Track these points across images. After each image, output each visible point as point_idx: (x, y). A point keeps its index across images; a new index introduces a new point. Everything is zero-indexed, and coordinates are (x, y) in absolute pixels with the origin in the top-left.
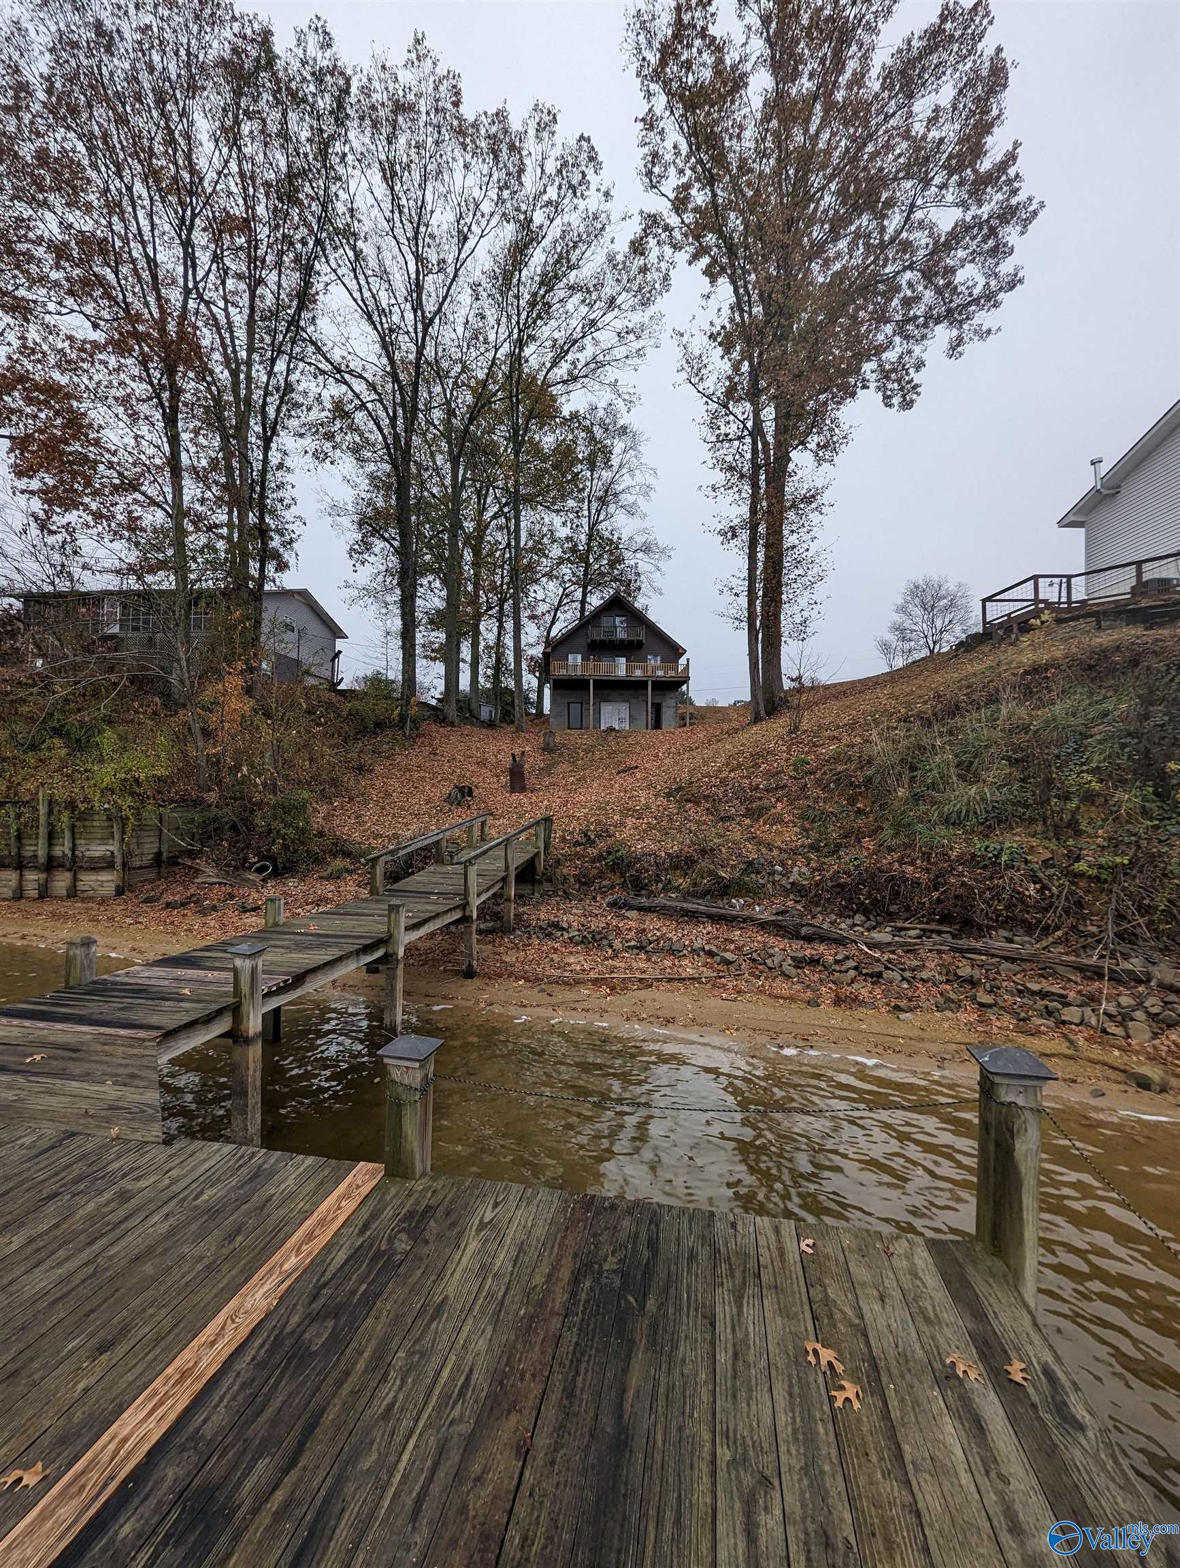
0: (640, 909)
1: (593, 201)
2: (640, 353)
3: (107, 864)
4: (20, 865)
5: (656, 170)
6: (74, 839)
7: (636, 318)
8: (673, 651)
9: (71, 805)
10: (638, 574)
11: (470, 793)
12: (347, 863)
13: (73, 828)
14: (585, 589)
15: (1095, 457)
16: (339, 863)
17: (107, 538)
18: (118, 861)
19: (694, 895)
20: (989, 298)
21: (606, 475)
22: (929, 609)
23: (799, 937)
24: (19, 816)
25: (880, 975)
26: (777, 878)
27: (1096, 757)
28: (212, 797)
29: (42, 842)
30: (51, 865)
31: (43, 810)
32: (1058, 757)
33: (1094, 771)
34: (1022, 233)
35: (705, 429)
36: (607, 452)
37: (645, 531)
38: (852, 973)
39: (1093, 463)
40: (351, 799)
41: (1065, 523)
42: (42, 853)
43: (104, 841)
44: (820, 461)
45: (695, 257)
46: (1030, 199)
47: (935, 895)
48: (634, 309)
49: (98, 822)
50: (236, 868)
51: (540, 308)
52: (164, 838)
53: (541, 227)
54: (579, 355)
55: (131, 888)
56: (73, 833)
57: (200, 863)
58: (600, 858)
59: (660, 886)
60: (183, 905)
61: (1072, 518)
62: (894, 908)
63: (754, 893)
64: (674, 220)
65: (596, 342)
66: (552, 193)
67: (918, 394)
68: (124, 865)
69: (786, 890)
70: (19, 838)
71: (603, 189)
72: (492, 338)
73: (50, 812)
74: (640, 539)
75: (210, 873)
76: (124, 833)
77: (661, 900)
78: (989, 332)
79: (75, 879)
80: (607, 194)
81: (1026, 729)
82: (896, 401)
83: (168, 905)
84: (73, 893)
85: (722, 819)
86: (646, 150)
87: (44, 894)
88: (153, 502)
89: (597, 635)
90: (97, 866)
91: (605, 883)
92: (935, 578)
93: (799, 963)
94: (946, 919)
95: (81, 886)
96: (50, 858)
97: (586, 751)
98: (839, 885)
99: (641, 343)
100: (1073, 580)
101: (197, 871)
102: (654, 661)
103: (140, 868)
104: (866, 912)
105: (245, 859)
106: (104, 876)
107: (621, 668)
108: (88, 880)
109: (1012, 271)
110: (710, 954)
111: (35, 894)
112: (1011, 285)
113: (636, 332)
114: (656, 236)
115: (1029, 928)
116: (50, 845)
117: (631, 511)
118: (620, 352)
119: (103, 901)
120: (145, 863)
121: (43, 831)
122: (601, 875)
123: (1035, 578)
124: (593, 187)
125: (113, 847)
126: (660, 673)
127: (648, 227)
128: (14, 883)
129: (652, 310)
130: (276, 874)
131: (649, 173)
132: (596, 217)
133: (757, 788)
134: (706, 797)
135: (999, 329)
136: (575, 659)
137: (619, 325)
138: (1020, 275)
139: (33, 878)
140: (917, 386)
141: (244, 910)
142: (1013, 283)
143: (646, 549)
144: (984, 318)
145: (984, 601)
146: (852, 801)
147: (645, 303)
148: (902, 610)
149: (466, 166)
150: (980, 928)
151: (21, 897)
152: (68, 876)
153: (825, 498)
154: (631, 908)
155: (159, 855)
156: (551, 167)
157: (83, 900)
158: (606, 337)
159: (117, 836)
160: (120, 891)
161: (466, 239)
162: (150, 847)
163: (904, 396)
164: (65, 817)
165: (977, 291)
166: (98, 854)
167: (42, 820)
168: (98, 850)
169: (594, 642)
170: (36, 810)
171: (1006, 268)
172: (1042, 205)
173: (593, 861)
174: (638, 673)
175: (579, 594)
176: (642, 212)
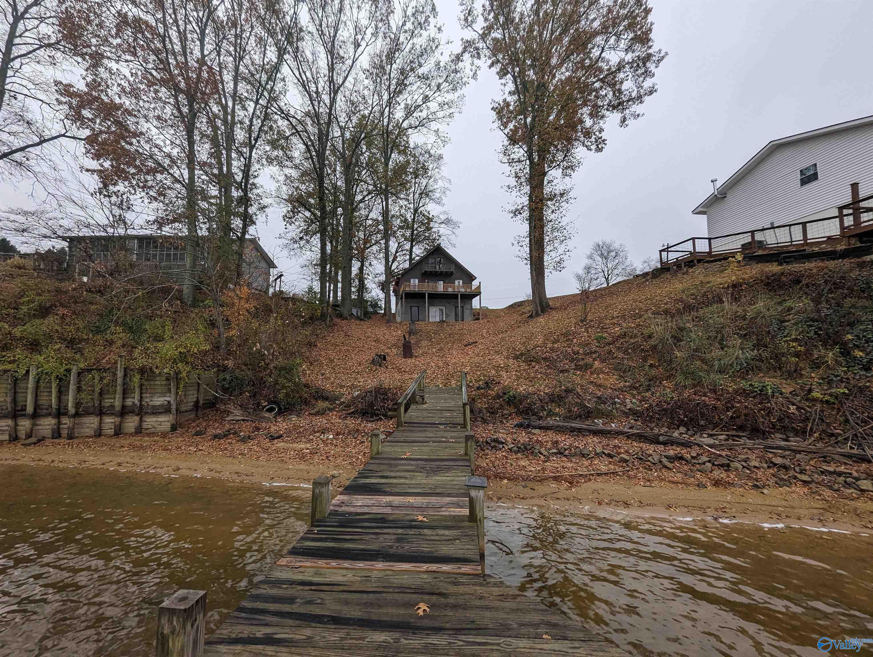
0: (540, 428)
1: (432, 31)
2: (451, 115)
3: (166, 410)
4: (101, 413)
5: (470, 19)
6: (141, 393)
7: (449, 97)
8: (469, 277)
9: (142, 371)
10: (440, 236)
11: (385, 359)
12: (326, 404)
13: (141, 386)
14: (412, 244)
15: (713, 178)
16: (322, 405)
17: (146, 201)
18: (174, 407)
19: (570, 418)
20: (639, 98)
21: (424, 182)
22: (605, 257)
23: (659, 443)
24: (101, 379)
25: (728, 465)
26: (618, 406)
27: (794, 333)
28: (230, 363)
29: (118, 396)
30: (124, 412)
31: (120, 374)
32: (769, 332)
33: (796, 340)
34: (657, 67)
35: (501, 155)
36: (425, 169)
37: (445, 213)
38: (709, 465)
39: (712, 181)
40: (311, 364)
41: (697, 212)
42: (118, 404)
43: (163, 394)
44: (565, 175)
45: (492, 65)
46: (660, 51)
47: (730, 414)
48: (448, 92)
49: (160, 382)
50: (255, 410)
51: (402, 86)
52: (202, 390)
53: (403, 43)
54: (419, 114)
55: (181, 426)
56: (141, 389)
57: (231, 407)
58: (498, 397)
59: (545, 413)
60: (225, 436)
61: (700, 209)
62: (702, 423)
63: (608, 416)
64: (481, 45)
65: (428, 108)
66: (409, 26)
67: (605, 144)
68: (177, 410)
69: (625, 412)
70: (101, 394)
71: (438, 26)
72: (370, 102)
73: (125, 375)
74: (443, 217)
75: (237, 414)
76: (178, 388)
77: (550, 422)
78: (638, 115)
79: (141, 420)
80: (439, 29)
81: (744, 318)
82: (593, 147)
83: (216, 437)
84: (139, 431)
85: (562, 371)
86: (464, 7)
87: (118, 432)
88: (177, 181)
89: (428, 268)
90: (156, 411)
91: (505, 412)
92: (608, 241)
93: (671, 459)
94: (741, 428)
95: (145, 425)
96: (124, 407)
97: (435, 334)
98: (664, 410)
99: (452, 110)
100: (712, 241)
101: (229, 413)
102: (459, 283)
103: (186, 411)
104: (685, 425)
105: (259, 404)
106: (162, 418)
107: (440, 287)
108: (150, 421)
109: (651, 85)
110: (610, 456)
111: (111, 432)
112: (651, 93)
113: (448, 104)
114: (470, 52)
115: (797, 433)
116: (124, 398)
117: (438, 202)
118: (440, 114)
119: (164, 435)
120: (189, 408)
121: (119, 389)
122: (501, 407)
123: (693, 239)
124: (432, 25)
125: (170, 398)
126: (463, 290)
127: (465, 48)
128: (95, 426)
129: (459, 93)
130: (280, 413)
131: (466, 20)
132: (434, 40)
133: (578, 353)
134: (545, 359)
135: (643, 114)
136: (415, 282)
137: (439, 99)
138: (656, 87)
139: (109, 421)
140: (603, 141)
141: (272, 438)
142: (651, 92)
143: (447, 222)
144: (636, 108)
145: (661, 251)
146: (645, 359)
147: (454, 89)
148: (590, 257)
149: (359, 7)
150: (764, 433)
151: (100, 435)
152: (137, 418)
153: (572, 194)
154: (535, 427)
155: (197, 402)
156: (409, 12)
157: (148, 435)
158: (433, 105)
159: (173, 390)
160: (174, 428)
161: (359, 45)
162: (192, 398)
163: (597, 145)
164: (137, 379)
165: (634, 95)
166: (158, 403)
167: (120, 381)
168: (159, 401)
169: (426, 272)
170: (115, 374)
171: (648, 83)
172: (667, 54)
173: (494, 398)
174: (450, 290)
175: (408, 246)
176: (462, 39)
